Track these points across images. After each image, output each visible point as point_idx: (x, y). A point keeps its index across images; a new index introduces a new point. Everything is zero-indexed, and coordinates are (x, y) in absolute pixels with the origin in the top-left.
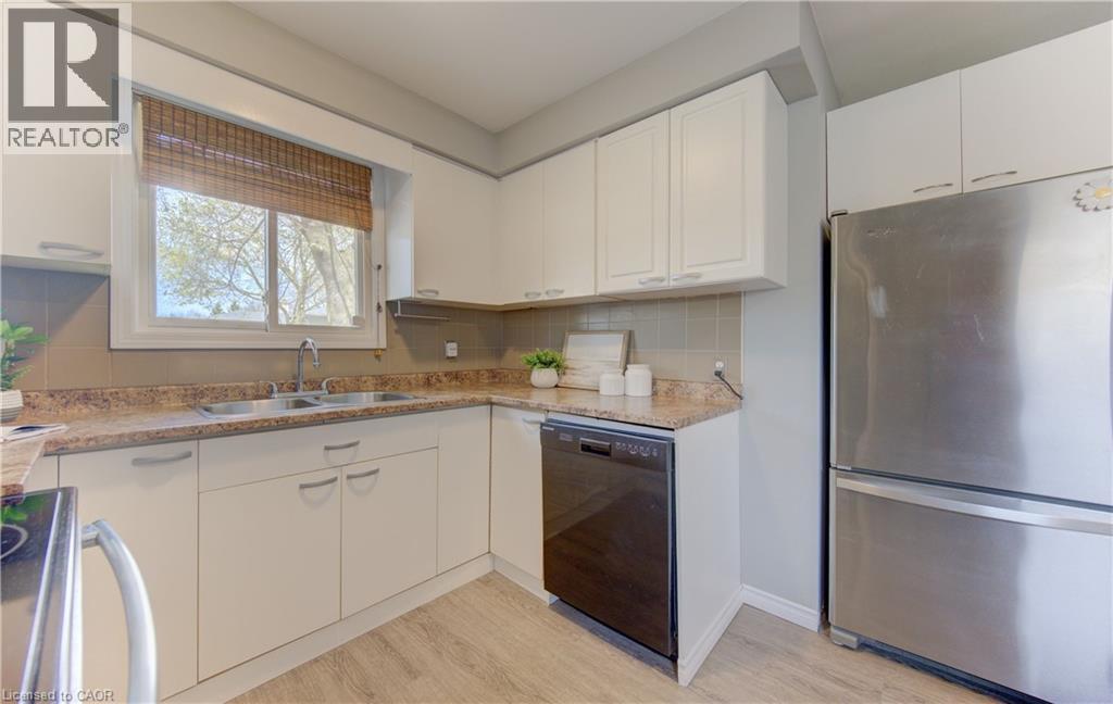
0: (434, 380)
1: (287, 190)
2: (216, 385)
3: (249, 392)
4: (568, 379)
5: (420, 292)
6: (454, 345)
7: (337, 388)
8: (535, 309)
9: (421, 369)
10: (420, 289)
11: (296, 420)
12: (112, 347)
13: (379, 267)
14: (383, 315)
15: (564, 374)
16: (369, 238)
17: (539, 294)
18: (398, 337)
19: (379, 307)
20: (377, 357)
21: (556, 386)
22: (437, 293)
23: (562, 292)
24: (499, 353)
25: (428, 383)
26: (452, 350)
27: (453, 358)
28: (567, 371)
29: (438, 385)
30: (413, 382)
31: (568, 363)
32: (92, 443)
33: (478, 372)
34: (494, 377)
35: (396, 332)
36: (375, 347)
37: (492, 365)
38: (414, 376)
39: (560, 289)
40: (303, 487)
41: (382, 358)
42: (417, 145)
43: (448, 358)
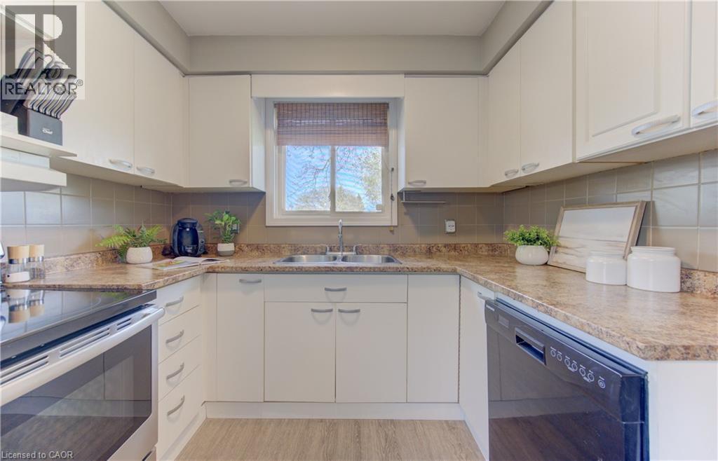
0: (434, 249)
1: (337, 132)
2: (304, 245)
3: (319, 250)
4: (559, 258)
5: (409, 183)
6: (453, 223)
7: (365, 251)
8: (532, 187)
9: (423, 242)
10: (410, 181)
11: (307, 269)
12: (267, 225)
13: (393, 169)
14: (395, 203)
15: (556, 252)
16: (388, 151)
17: (517, 172)
18: (407, 218)
19: (392, 197)
20: (392, 231)
21: (546, 264)
22: (425, 182)
23: (537, 165)
24: (500, 230)
25: (430, 252)
26: (450, 226)
27: (450, 233)
28: (560, 250)
29: (438, 253)
30: (417, 250)
31: (562, 242)
32: (223, 270)
33: (476, 245)
34: (494, 250)
35: (405, 214)
36: (390, 225)
37: (493, 239)
38: (418, 246)
39: (537, 163)
40: (313, 311)
41: (395, 232)
42: (408, 74)
43: (448, 233)
